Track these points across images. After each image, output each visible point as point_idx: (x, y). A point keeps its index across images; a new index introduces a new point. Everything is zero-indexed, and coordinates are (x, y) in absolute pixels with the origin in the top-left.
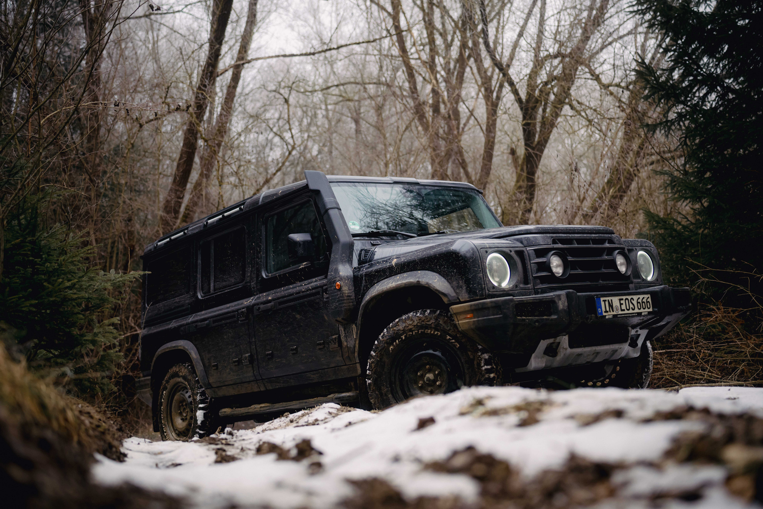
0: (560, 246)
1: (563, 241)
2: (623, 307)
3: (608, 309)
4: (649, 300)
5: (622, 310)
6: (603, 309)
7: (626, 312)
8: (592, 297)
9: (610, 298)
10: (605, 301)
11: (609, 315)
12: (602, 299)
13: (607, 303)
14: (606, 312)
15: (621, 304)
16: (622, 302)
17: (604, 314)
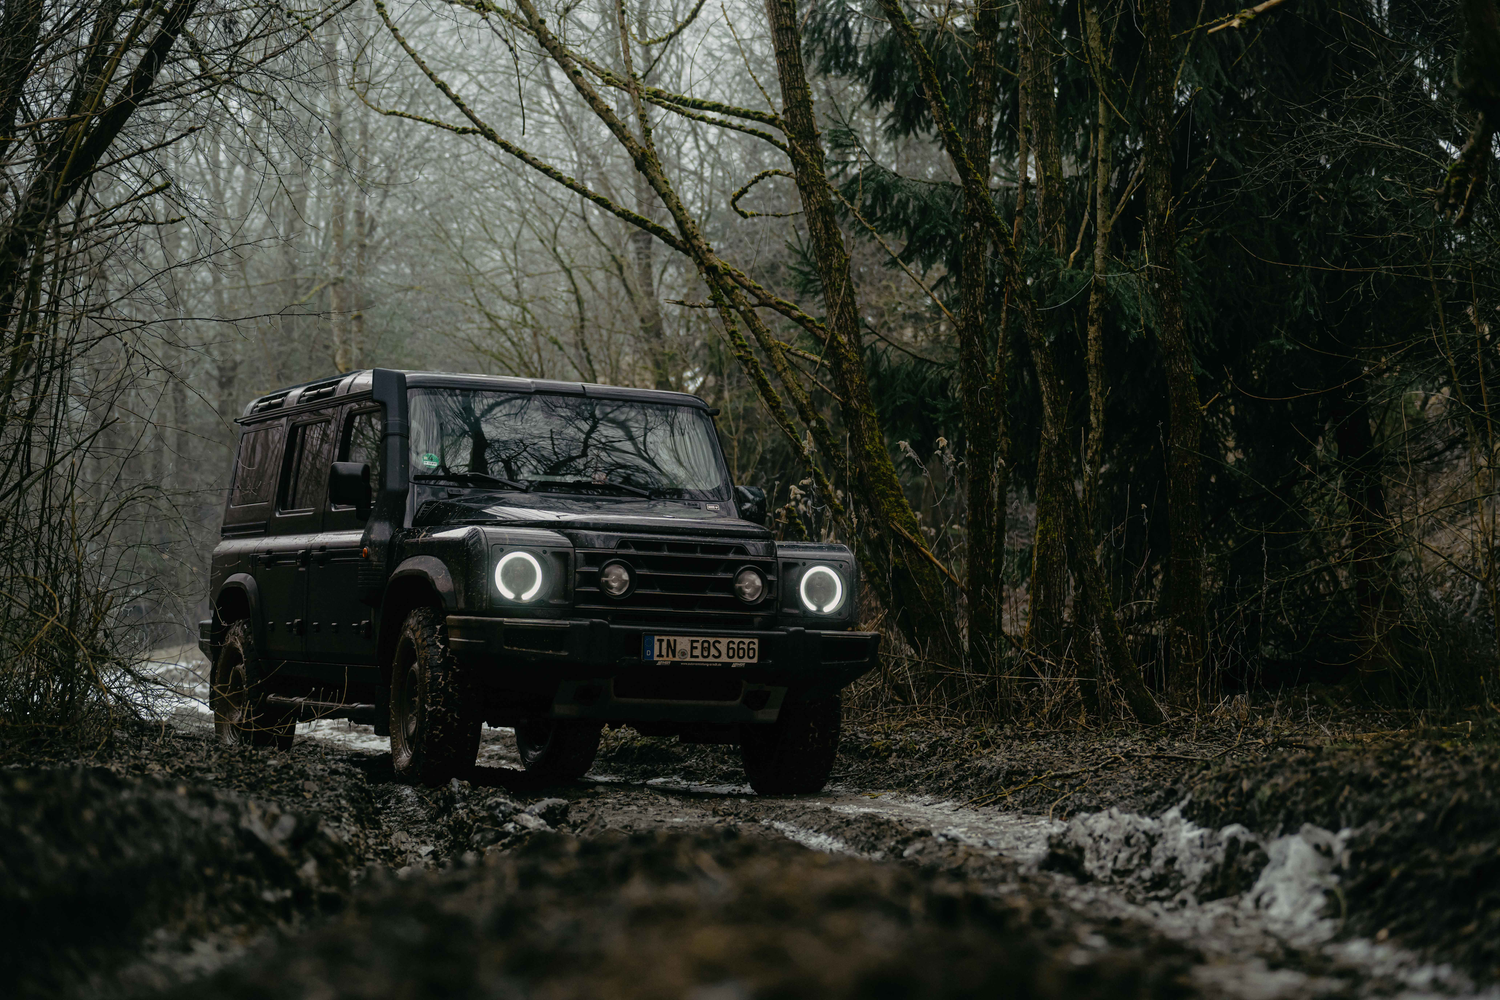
0: (632, 551)
1: (639, 545)
2: (697, 652)
3: (664, 652)
4: (756, 647)
5: (692, 656)
6: (656, 652)
7: (701, 659)
8: (638, 635)
9: (672, 639)
10: (661, 641)
11: (667, 660)
12: (656, 638)
13: (664, 645)
14: (660, 655)
15: (693, 648)
16: (695, 645)
17: (656, 659)
